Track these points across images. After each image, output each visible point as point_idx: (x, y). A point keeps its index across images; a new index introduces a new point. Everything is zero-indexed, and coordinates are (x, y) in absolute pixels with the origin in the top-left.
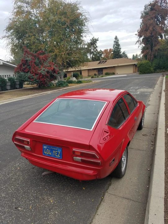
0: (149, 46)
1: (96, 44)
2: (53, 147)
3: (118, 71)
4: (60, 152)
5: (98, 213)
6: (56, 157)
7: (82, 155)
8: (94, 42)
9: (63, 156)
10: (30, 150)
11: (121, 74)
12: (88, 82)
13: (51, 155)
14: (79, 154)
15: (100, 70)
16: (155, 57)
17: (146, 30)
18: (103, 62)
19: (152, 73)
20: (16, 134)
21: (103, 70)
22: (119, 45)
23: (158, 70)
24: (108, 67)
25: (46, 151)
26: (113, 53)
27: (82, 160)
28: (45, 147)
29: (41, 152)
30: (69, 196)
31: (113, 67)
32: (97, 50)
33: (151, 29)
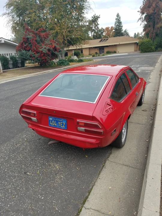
0: (151, 23)
1: (97, 21)
2: (58, 119)
3: (119, 49)
4: (64, 123)
5: (100, 178)
6: (61, 127)
7: (86, 125)
8: (96, 19)
9: (68, 127)
10: (37, 121)
11: (122, 52)
12: (90, 61)
13: (56, 126)
14: (83, 125)
15: (101, 49)
16: (157, 35)
17: (149, 7)
18: (104, 40)
19: (153, 51)
20: (23, 106)
21: (105, 48)
22: (120, 23)
23: (159, 49)
24: (109, 46)
25: (52, 122)
26: (114, 31)
27: (85, 130)
28: (51, 119)
29: (47, 123)
30: (73, 162)
31: (115, 45)
32: (98, 28)
33: (154, 5)
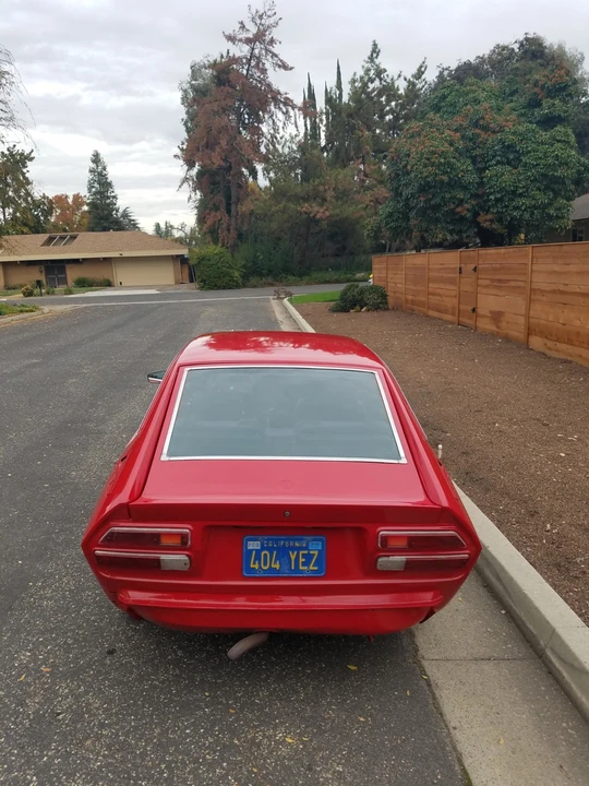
0: (220, 198)
1: (25, 170)
2: (289, 540)
3: (121, 274)
4: (316, 553)
5: (452, 724)
6: (302, 572)
7: (414, 544)
8: (17, 162)
9: (332, 566)
10: (188, 567)
11: (133, 286)
12: (27, 311)
13: (278, 572)
14: (403, 544)
15: (55, 269)
16: (240, 236)
17: (210, 146)
18: (62, 238)
19: (237, 286)
21: (68, 267)
22: (109, 185)
23: (253, 280)
24: (84, 259)
25: (258, 558)
26: (89, 212)
27: (408, 563)
28: (253, 545)
29: (237, 566)
31: (105, 259)
32: (28, 194)
33: (223, 143)
